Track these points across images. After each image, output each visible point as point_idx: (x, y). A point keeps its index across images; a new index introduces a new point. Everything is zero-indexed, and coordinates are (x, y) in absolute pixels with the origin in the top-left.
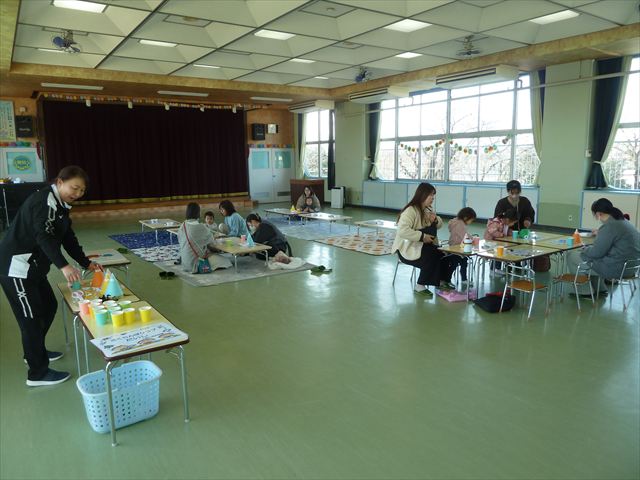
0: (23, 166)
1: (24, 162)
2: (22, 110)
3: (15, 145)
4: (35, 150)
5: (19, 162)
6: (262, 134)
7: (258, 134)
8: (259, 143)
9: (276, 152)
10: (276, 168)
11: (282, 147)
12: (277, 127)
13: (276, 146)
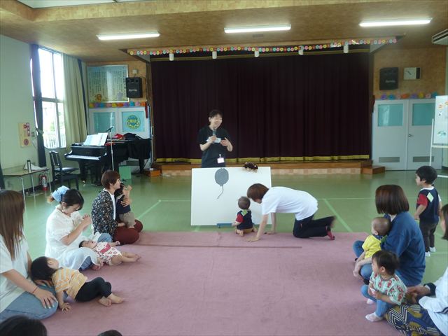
0: (133, 124)
1: (135, 121)
2: (135, 72)
3: (127, 105)
4: (143, 109)
5: (131, 121)
6: (394, 81)
7: (387, 81)
8: (389, 93)
9: (414, 105)
10: (413, 125)
11: (424, 97)
12: (418, 70)
13: (416, 96)
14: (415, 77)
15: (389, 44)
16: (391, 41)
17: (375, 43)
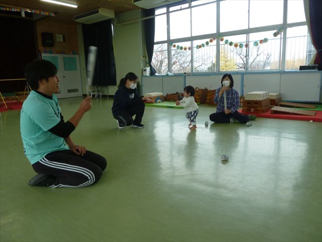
6: (51, 42)
7: (47, 41)
8: (48, 49)
9: (64, 58)
10: (65, 70)
11: (68, 54)
12: (64, 37)
13: (64, 53)
14: (62, 41)
15: (50, 16)
16: (51, 15)
17: (42, 13)
